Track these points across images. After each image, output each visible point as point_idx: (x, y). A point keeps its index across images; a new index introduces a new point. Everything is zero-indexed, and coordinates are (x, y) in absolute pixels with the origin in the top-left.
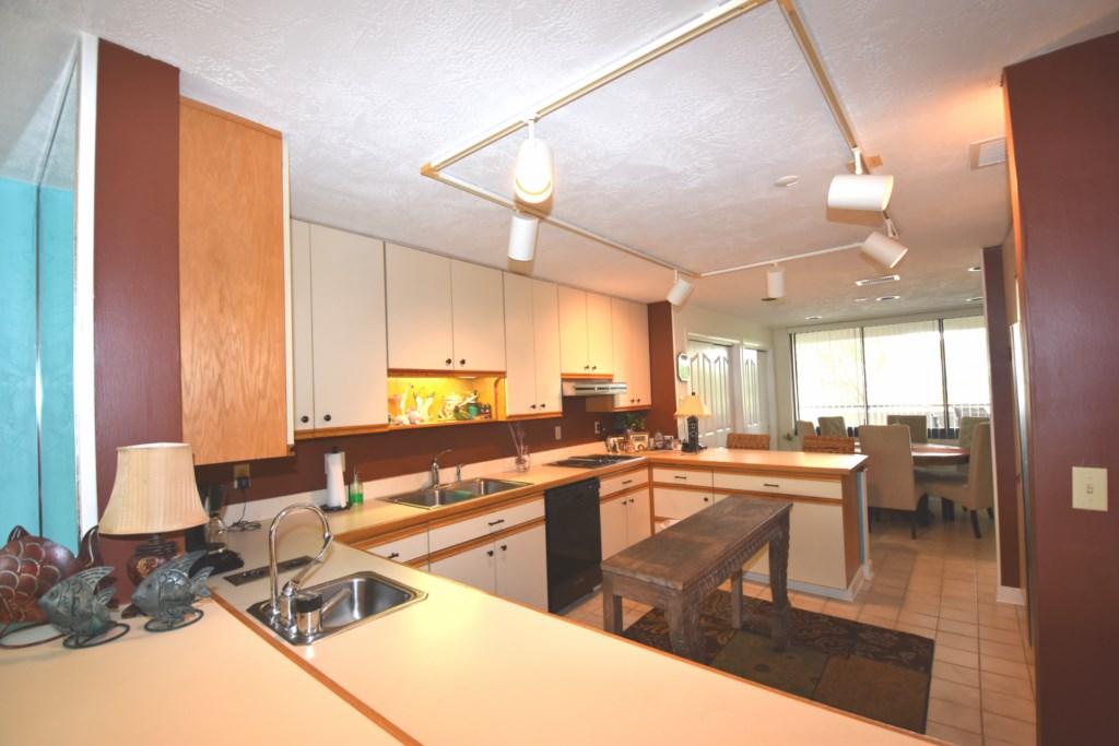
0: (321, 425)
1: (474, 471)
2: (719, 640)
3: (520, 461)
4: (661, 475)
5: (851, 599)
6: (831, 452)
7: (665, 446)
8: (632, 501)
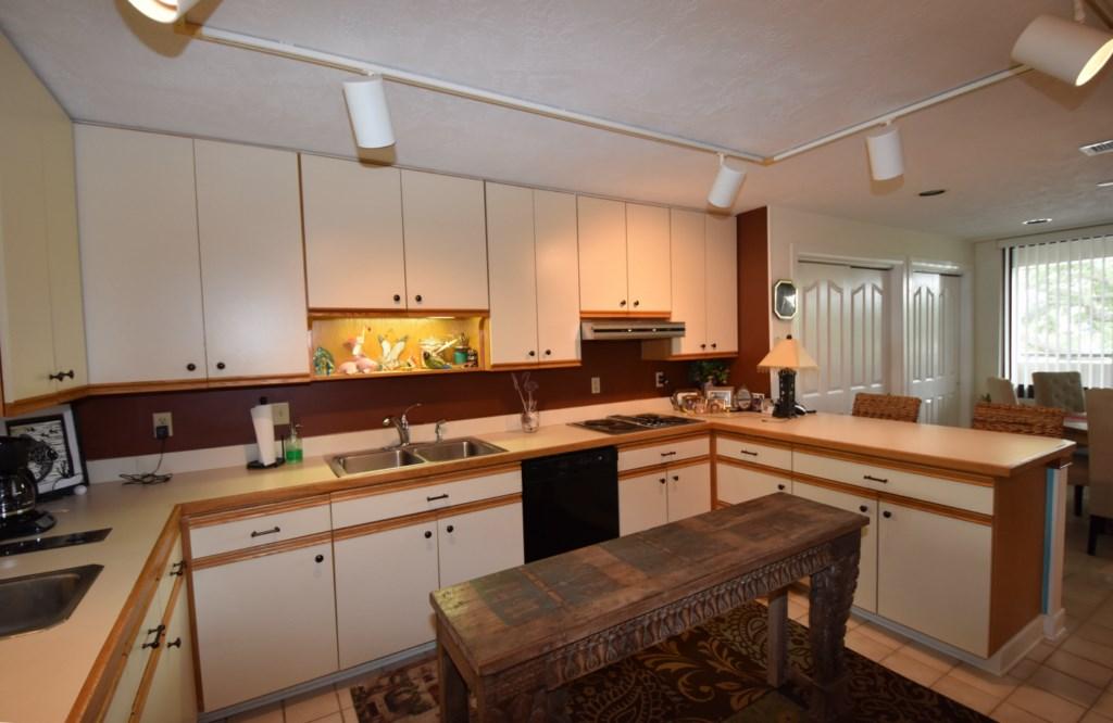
0: (215, 374)
1: (456, 430)
2: (733, 701)
3: (525, 420)
4: (726, 447)
5: (999, 674)
6: (1018, 431)
7: (752, 408)
8: (676, 478)
